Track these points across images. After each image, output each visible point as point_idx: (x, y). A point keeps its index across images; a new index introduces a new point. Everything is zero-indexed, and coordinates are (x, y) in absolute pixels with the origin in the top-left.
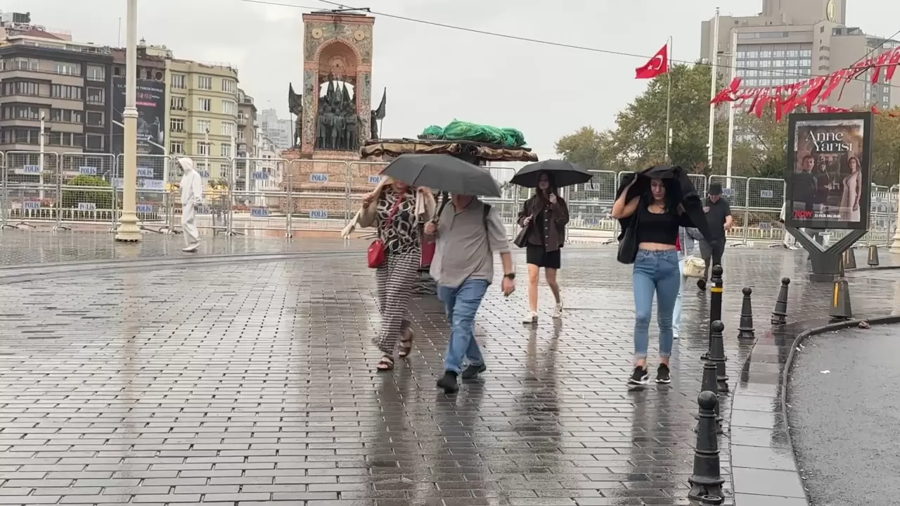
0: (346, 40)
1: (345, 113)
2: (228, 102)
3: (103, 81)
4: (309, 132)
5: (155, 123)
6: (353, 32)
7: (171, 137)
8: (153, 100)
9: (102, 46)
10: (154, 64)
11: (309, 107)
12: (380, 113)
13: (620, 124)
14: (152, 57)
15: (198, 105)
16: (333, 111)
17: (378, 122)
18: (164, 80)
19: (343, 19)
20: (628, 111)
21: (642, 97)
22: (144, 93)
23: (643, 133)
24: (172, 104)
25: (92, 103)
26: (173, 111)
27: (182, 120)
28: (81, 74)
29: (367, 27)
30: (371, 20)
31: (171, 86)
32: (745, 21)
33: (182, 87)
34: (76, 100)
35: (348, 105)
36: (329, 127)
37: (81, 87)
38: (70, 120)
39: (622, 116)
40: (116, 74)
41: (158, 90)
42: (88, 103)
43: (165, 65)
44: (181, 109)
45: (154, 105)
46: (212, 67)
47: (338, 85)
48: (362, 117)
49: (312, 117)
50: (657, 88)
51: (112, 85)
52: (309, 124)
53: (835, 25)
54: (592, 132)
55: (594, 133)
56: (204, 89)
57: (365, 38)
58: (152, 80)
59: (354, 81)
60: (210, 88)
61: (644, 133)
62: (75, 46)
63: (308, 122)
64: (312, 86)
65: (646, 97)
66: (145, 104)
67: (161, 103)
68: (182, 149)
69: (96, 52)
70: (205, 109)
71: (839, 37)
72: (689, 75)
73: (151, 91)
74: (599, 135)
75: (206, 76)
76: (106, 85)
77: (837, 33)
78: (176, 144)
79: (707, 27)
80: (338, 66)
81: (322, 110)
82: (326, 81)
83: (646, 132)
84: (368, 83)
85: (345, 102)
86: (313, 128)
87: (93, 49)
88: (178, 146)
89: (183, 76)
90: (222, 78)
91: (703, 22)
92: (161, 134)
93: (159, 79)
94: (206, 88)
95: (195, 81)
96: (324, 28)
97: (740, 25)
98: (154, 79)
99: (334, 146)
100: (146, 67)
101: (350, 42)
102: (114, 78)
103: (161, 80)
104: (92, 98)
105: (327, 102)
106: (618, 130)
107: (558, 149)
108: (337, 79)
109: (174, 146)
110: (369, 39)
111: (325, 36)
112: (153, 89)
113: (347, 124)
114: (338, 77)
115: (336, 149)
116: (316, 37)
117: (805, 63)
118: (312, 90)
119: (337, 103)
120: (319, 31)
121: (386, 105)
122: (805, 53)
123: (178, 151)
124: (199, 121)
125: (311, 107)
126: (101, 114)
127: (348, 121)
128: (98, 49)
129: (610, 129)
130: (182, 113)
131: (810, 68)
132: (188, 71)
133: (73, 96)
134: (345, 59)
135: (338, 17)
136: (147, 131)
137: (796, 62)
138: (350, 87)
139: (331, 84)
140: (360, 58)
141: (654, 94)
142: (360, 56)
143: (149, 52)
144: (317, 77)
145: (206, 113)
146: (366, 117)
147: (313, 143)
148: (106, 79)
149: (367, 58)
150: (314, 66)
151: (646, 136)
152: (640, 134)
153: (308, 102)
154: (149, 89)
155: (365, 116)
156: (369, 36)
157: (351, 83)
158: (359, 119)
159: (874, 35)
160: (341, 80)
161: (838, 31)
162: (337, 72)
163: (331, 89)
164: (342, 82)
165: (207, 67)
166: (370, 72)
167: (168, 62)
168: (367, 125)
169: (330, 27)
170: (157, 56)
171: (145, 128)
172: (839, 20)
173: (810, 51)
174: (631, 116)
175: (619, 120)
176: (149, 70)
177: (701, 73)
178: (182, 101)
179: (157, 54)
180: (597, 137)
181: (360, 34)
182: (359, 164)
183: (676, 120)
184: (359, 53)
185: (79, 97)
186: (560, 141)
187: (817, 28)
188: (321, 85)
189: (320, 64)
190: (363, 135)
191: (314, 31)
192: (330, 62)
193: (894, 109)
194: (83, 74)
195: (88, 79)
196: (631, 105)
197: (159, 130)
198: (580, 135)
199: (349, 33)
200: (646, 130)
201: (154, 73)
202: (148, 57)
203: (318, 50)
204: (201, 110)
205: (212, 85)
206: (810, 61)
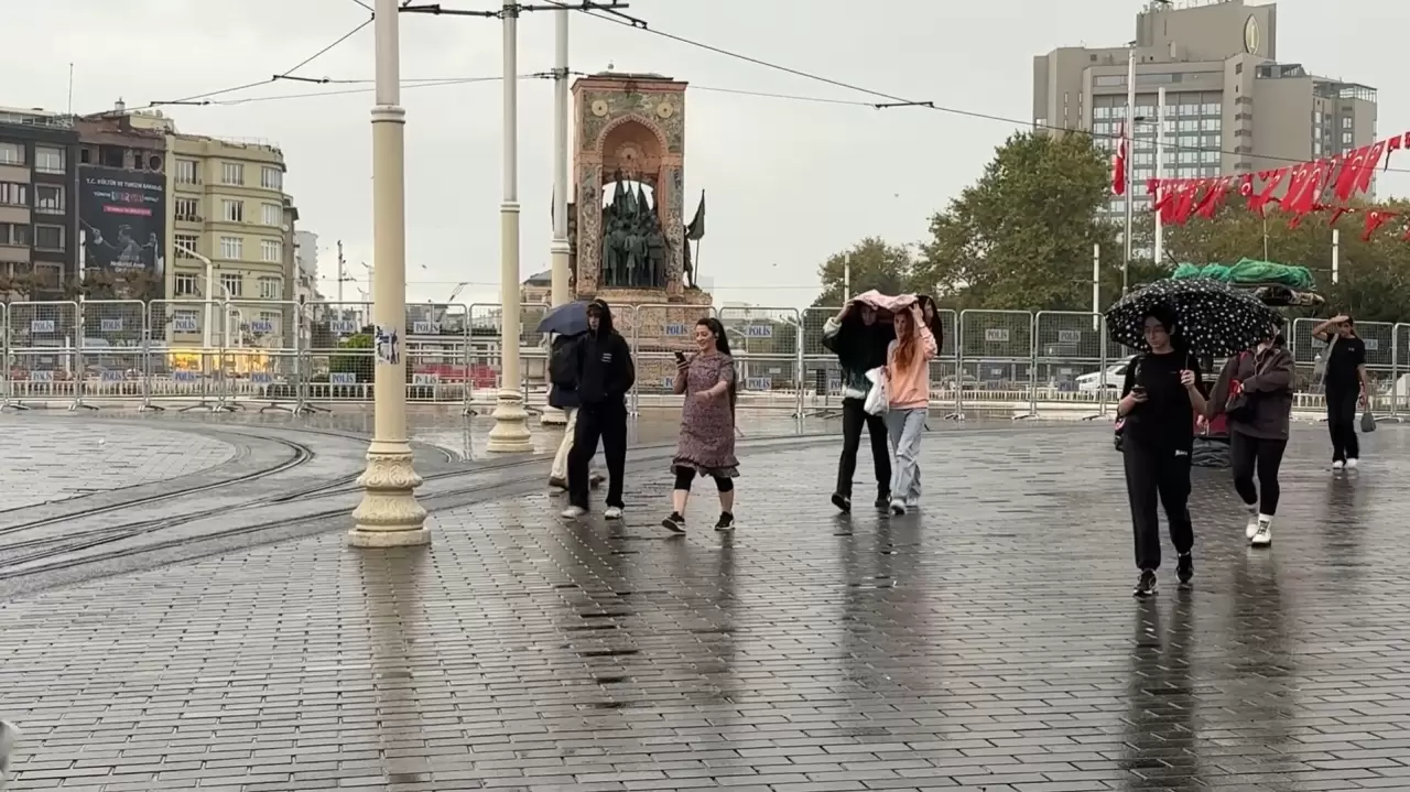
0: (644, 119)
1: (643, 230)
2: (272, 205)
3: (63, 172)
4: (590, 262)
5: (149, 244)
6: (656, 105)
7: (175, 266)
8: (146, 205)
9: (59, 114)
10: (146, 144)
11: (588, 223)
12: (696, 229)
13: (939, 233)
14: (143, 131)
15: (220, 210)
16: (626, 227)
17: (692, 243)
18: (164, 170)
19: (639, 85)
20: (952, 212)
21: (976, 188)
22: (131, 193)
23: (975, 249)
24: (177, 211)
25: (45, 211)
26: (179, 224)
27: (195, 238)
28: (26, 162)
29: (676, 98)
30: (681, 87)
31: (176, 180)
32: (1108, 56)
33: (194, 182)
34: (18, 206)
35: (648, 218)
36: (621, 253)
37: (25, 185)
38: (8, 242)
39: (940, 220)
40: (83, 161)
41: (154, 188)
42: (37, 211)
43: (165, 145)
44: (192, 220)
45: (148, 212)
46: (245, 147)
47: (630, 186)
48: (669, 237)
49: (594, 238)
50: (1000, 173)
51: (77, 180)
52: (589, 249)
53: (1261, 61)
54: (882, 246)
55: (886, 249)
56: (231, 184)
57: (674, 115)
58: (144, 170)
59: (654, 180)
60: (241, 182)
61: (980, 249)
62: (12, 114)
63: (588, 245)
64: (594, 190)
65: (982, 188)
66: (133, 211)
67: (159, 209)
68: (195, 287)
69: (47, 124)
70: (234, 218)
71: (1267, 81)
72: (1055, 152)
73: (143, 189)
74: (893, 252)
75: (233, 162)
76: (66, 181)
77: (1263, 74)
78: (185, 278)
79: (1041, 65)
80: (629, 157)
81: (609, 227)
82: (612, 181)
83: (980, 248)
84: (679, 183)
85: (644, 214)
86: (595, 255)
87: (44, 119)
88: (188, 282)
89: (195, 164)
90: (260, 165)
91: (1036, 58)
92: (160, 262)
93: (155, 168)
94: (234, 181)
95: (216, 172)
96: (611, 101)
97: (1100, 60)
98: (147, 168)
99: (630, 282)
100: (134, 149)
101: (651, 122)
102: (81, 168)
103: (158, 171)
104: (43, 203)
105: (615, 214)
106: (934, 243)
107: (825, 276)
108: (629, 178)
109: (181, 282)
110: (679, 116)
111: (612, 112)
112: (149, 187)
113: (649, 248)
114: (630, 174)
115: (633, 287)
116: (597, 112)
117: (1211, 125)
118: (592, 196)
119: (630, 216)
120: (602, 103)
121: (705, 217)
122: (1211, 109)
123: (188, 291)
124: (223, 238)
125: (592, 222)
126: (59, 229)
127: (650, 244)
128: (51, 119)
129: (923, 242)
130: (194, 225)
131: (1219, 133)
132: (203, 152)
133: (14, 200)
134: (640, 147)
135: (631, 84)
136: (138, 258)
137: (1196, 123)
138: (648, 190)
139: (620, 186)
140: (665, 145)
141: (996, 183)
142: (665, 141)
143: (134, 123)
144: (600, 175)
145: (236, 224)
146: (676, 237)
147: (595, 278)
148: (66, 170)
149: (676, 144)
150: (596, 159)
151: (981, 254)
152: (971, 250)
153: (588, 215)
154: (140, 186)
155: (673, 234)
156: (679, 110)
157: (649, 184)
158: (666, 240)
159: (1323, 76)
160: (635, 180)
161: (1267, 71)
162: (626, 167)
163: (619, 193)
164: (637, 183)
165: (233, 146)
166: (682, 167)
167: (169, 138)
168: (677, 249)
169: (620, 98)
170: (151, 130)
171: (133, 252)
172: (1265, 51)
173: (1219, 106)
174: (956, 220)
175: (936, 227)
176: (138, 153)
177: (1076, 147)
178: (194, 205)
179: (149, 127)
180: (891, 257)
181: (664, 108)
182: (667, 308)
183: (1035, 227)
184: (664, 138)
185: (23, 201)
186: (829, 263)
187: (1231, 65)
188: (604, 187)
189: (604, 157)
190: (672, 264)
191: (595, 105)
192: (617, 152)
193: (1388, 203)
194: (29, 161)
195: (38, 170)
196: (956, 201)
197: (156, 256)
198: (862, 253)
199: (650, 107)
200: (980, 244)
201: (146, 157)
202: (133, 131)
203: (602, 133)
204: (226, 219)
205: (245, 179)
206: (1218, 122)
